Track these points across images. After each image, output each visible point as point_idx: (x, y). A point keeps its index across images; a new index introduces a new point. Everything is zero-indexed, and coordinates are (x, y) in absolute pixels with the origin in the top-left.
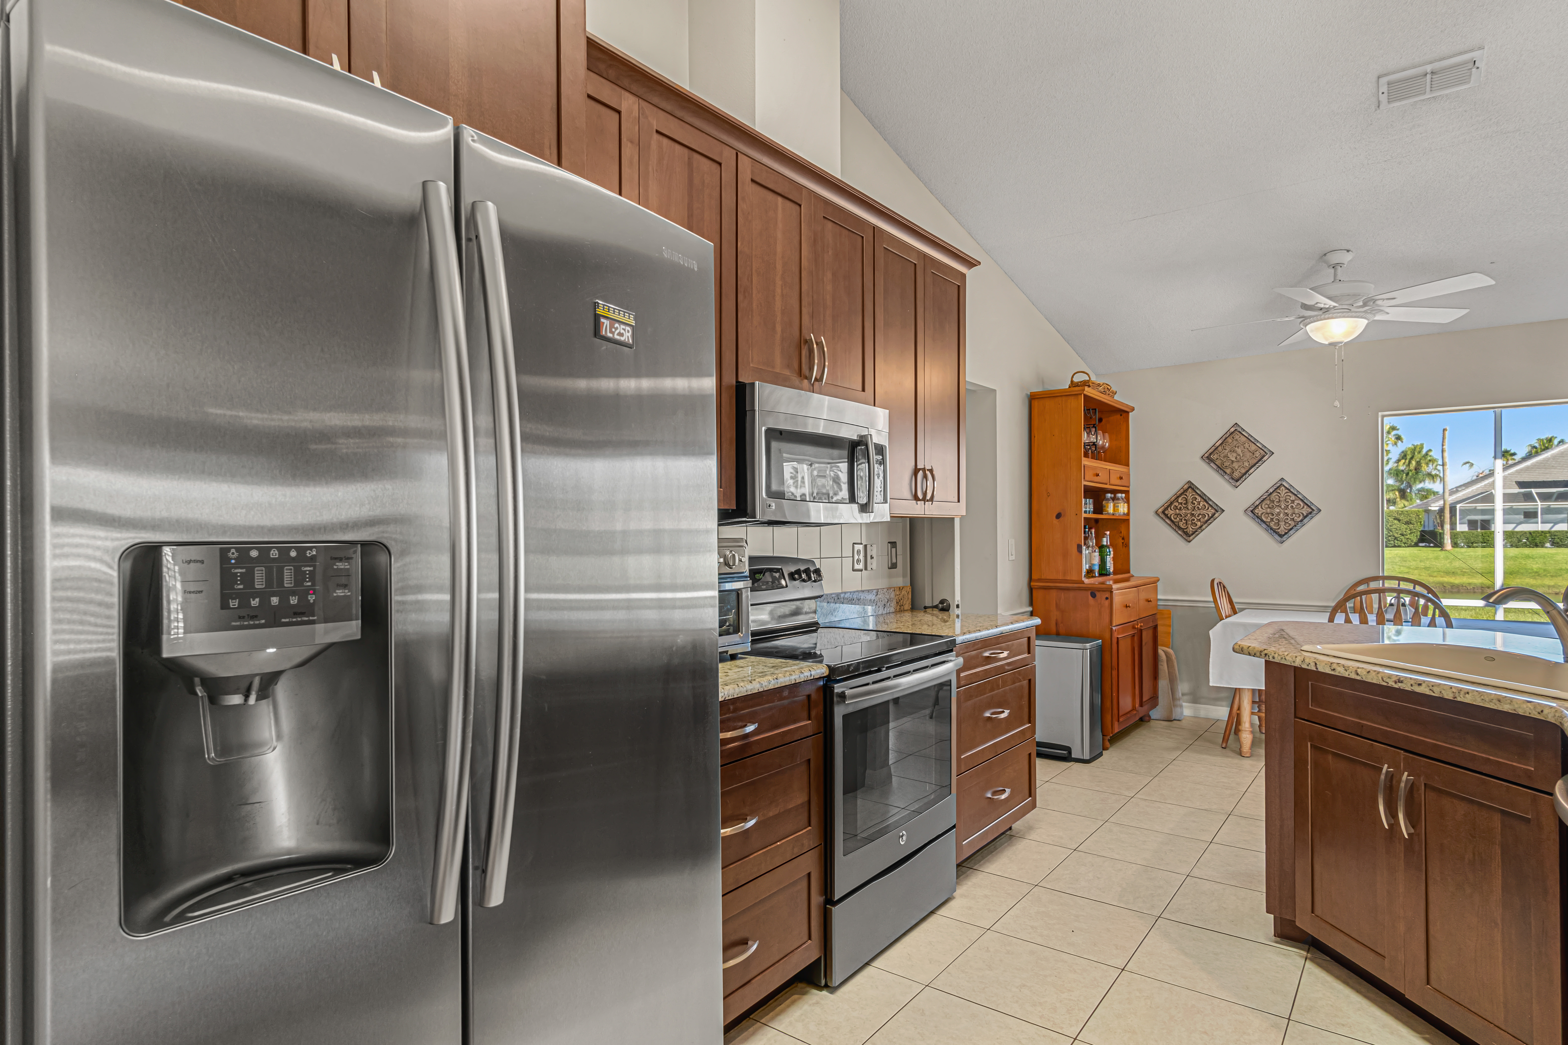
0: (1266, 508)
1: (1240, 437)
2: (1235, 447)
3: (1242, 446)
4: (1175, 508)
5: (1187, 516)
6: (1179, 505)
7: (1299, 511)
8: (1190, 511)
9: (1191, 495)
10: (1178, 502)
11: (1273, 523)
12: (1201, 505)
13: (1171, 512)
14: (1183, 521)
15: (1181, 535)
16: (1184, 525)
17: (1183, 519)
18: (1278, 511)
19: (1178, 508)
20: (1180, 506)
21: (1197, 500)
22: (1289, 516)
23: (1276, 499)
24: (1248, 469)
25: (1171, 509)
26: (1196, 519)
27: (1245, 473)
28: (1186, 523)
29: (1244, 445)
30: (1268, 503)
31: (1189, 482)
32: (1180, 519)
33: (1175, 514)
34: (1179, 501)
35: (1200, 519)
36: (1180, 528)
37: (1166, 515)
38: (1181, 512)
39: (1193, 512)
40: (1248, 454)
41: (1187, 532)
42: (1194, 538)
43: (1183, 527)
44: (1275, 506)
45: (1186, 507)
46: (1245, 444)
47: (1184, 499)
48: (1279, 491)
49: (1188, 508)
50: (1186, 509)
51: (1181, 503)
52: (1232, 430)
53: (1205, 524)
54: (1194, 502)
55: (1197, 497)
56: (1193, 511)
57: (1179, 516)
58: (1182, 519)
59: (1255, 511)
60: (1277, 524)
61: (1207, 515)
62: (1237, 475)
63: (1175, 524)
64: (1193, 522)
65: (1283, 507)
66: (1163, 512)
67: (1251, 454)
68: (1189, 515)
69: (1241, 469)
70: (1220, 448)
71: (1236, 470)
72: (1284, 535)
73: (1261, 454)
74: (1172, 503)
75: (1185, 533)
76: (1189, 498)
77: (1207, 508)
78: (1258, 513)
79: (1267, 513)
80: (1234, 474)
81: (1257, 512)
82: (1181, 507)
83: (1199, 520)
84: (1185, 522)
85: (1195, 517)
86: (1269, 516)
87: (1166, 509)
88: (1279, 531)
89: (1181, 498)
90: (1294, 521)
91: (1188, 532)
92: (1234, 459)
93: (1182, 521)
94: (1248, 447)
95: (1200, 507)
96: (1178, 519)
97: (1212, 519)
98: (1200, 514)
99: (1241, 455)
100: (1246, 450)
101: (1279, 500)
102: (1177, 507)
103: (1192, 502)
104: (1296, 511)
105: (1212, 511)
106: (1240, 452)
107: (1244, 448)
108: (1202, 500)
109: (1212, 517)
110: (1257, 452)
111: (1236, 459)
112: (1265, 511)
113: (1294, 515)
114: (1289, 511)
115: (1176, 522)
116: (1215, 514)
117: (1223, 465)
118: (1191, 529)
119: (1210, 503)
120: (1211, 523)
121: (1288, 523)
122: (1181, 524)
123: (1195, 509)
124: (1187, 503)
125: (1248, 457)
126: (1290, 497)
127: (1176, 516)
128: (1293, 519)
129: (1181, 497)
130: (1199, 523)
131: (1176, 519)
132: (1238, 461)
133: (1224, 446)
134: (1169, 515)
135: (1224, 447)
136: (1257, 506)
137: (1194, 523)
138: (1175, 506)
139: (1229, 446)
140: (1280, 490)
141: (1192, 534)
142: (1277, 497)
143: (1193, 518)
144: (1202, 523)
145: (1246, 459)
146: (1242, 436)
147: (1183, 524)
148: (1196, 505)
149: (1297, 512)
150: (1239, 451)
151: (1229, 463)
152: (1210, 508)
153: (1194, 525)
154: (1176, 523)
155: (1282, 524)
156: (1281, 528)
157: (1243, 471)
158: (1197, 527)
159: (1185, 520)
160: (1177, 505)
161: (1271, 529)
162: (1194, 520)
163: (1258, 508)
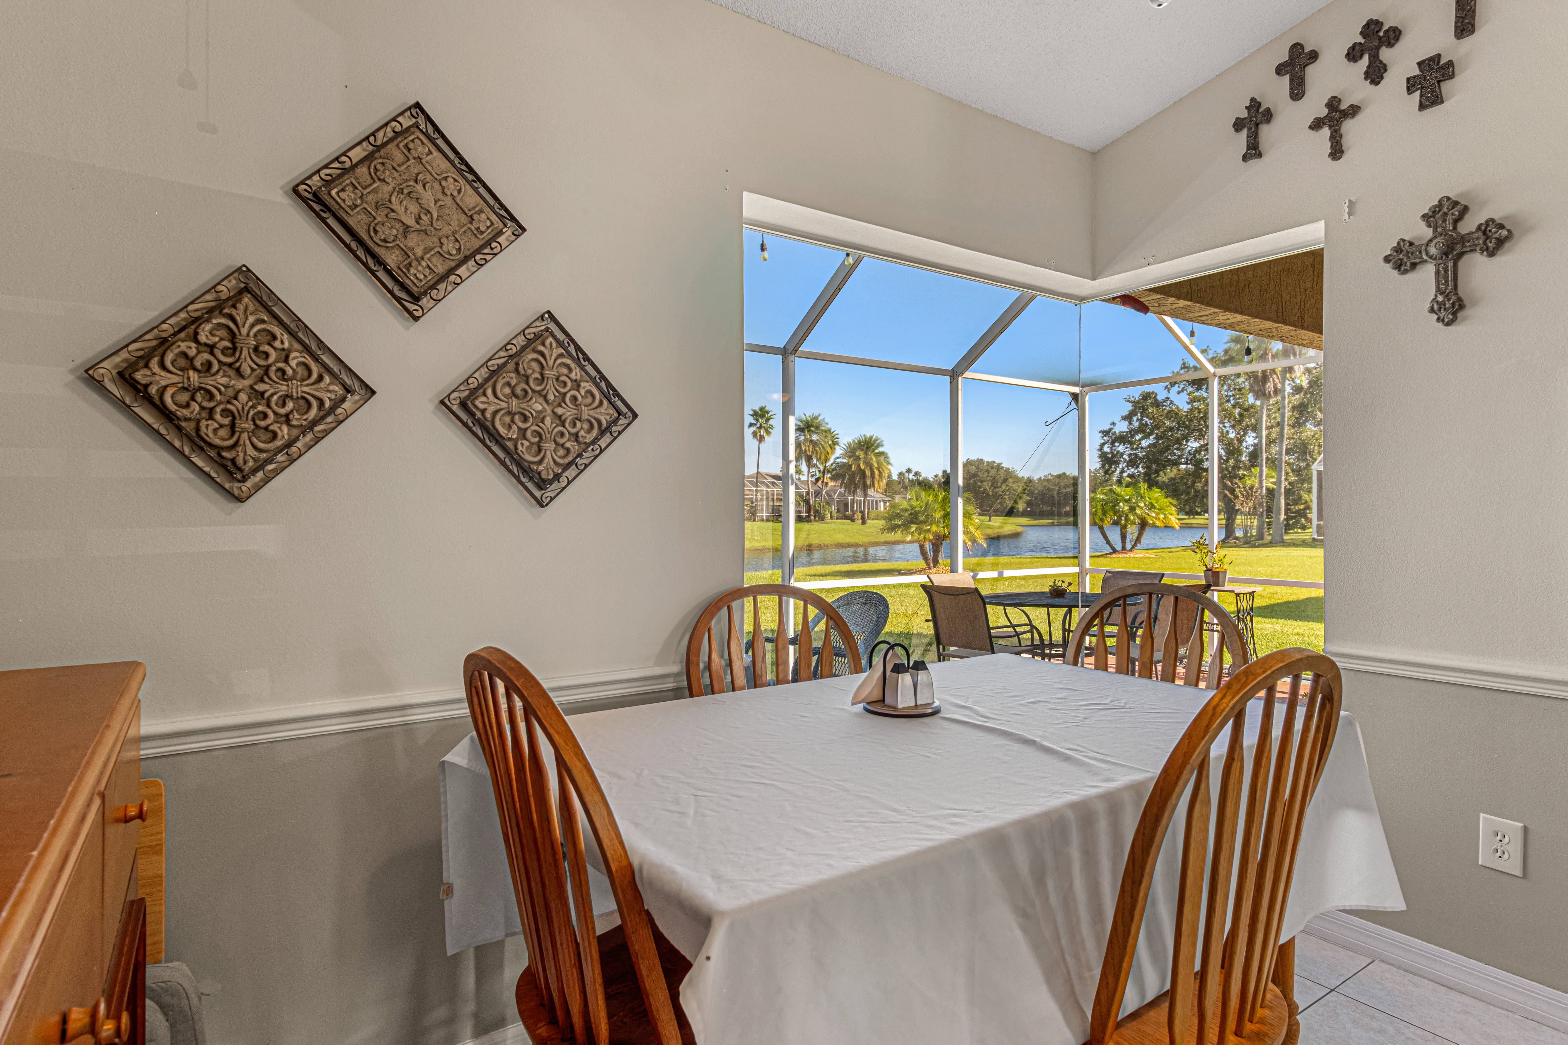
0: (506, 396)
1: (430, 153)
2: (416, 181)
3: (436, 185)
4: (182, 362)
5: (236, 398)
6: (199, 352)
7: (591, 412)
8: (247, 383)
9: (251, 319)
10: (197, 341)
11: (526, 443)
12: (293, 363)
13: (164, 379)
14: (218, 417)
15: (208, 475)
16: (223, 433)
17: (218, 409)
18: (540, 408)
19: (198, 364)
20: (206, 356)
21: (277, 344)
22: (567, 425)
23: (534, 371)
24: (453, 264)
25: (163, 366)
26: (271, 416)
27: (444, 278)
28: (233, 425)
29: (444, 183)
30: (513, 382)
31: (244, 271)
32: (202, 408)
33: (185, 389)
34: (202, 338)
35: (287, 416)
36: (200, 443)
37: (140, 391)
38: (209, 382)
39: (260, 387)
40: (457, 218)
41: (233, 461)
42: (258, 488)
43: (217, 442)
44: (530, 391)
45: (230, 365)
46: (446, 178)
47: (222, 333)
48: (541, 348)
49: (238, 371)
50: (232, 373)
51: (211, 348)
52: (406, 121)
53: (304, 433)
54: (267, 348)
55: (277, 331)
56: (262, 380)
57: (199, 397)
58: (211, 411)
59: (477, 402)
60: (535, 448)
61: (315, 404)
62: (421, 277)
63: (179, 428)
64: (262, 424)
65: (551, 397)
66: (125, 377)
67: (464, 219)
68: (243, 397)
69: (434, 260)
70: (362, 171)
71: (419, 260)
72: (551, 482)
73: (492, 224)
74: (164, 343)
75: (225, 467)
76: (244, 331)
77: (315, 376)
78: (483, 411)
79: (509, 413)
80: (413, 271)
81: (482, 406)
82: (209, 365)
83: (287, 419)
84: (226, 421)
85: (269, 406)
86: (513, 421)
87: (145, 360)
88: (541, 468)
89: (208, 327)
90: (577, 440)
91: (240, 461)
92: (410, 221)
93: (211, 417)
94: (455, 193)
95: (290, 372)
96: (195, 407)
97: (329, 419)
98: (288, 396)
99: (435, 216)
100: (448, 201)
101: (542, 375)
102: (191, 360)
103: (256, 349)
104: (586, 413)
105: (332, 387)
106: (432, 205)
107: (444, 193)
108: (297, 346)
109: (332, 410)
110: (483, 216)
111: (418, 223)
112: (504, 405)
113: (579, 424)
114: (567, 412)
115: (187, 419)
116: (343, 400)
117: (376, 231)
118: (251, 451)
119: (326, 358)
120: (327, 432)
121: (562, 445)
122: (208, 429)
123: (266, 373)
124: (235, 349)
125: (455, 224)
126: (570, 370)
127: (184, 397)
128: (576, 435)
129: (208, 321)
130: (285, 429)
131: (187, 406)
132: (425, 232)
133: (379, 167)
134: (153, 390)
135: (376, 170)
136: (480, 386)
137: (266, 428)
138: (184, 355)
139: (396, 175)
140: (543, 344)
141: (254, 471)
142: (534, 365)
143: (260, 408)
144: (295, 432)
145: (446, 230)
146: (436, 153)
147: (215, 431)
148: (271, 360)
149: (586, 417)
150: (428, 197)
151: (395, 232)
152: (327, 379)
153: (266, 436)
154: (183, 424)
155: (549, 446)
156: (546, 461)
157: (441, 269)
158: (279, 443)
159: (226, 412)
160: (192, 352)
161: (519, 463)
162: (265, 416)
163: (484, 394)
